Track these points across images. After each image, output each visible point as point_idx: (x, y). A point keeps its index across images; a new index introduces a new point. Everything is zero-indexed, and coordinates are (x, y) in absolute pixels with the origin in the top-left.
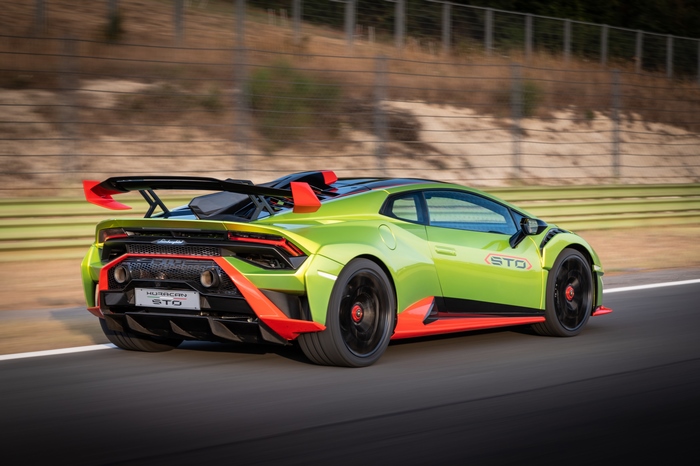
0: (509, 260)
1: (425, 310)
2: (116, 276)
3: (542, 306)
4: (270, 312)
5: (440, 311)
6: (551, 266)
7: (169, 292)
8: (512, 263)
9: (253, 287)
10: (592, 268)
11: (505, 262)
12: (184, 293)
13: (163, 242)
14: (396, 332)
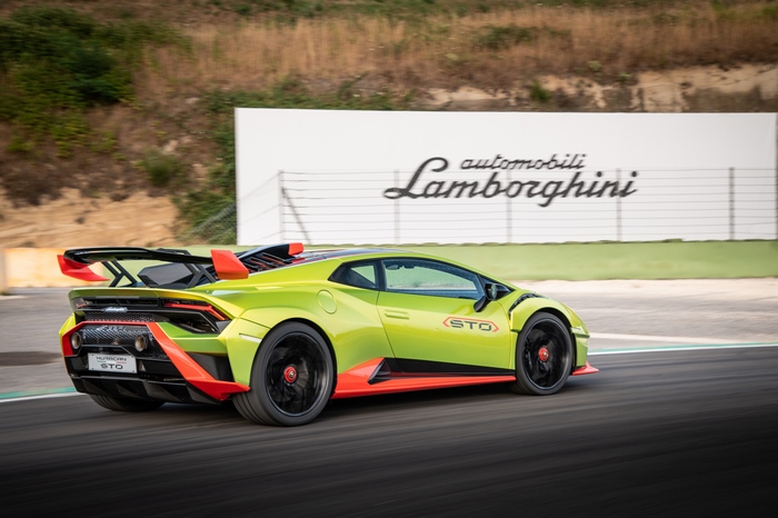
0: (471, 323)
1: (371, 370)
2: (74, 342)
3: (512, 366)
4: (197, 374)
5: (392, 371)
6: (520, 328)
7: (113, 356)
8: (476, 326)
9: (180, 349)
10: (570, 331)
11: (467, 326)
12: (124, 357)
13: (110, 309)
14: (337, 392)
